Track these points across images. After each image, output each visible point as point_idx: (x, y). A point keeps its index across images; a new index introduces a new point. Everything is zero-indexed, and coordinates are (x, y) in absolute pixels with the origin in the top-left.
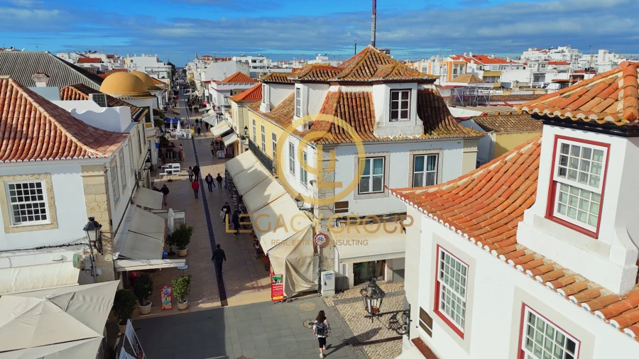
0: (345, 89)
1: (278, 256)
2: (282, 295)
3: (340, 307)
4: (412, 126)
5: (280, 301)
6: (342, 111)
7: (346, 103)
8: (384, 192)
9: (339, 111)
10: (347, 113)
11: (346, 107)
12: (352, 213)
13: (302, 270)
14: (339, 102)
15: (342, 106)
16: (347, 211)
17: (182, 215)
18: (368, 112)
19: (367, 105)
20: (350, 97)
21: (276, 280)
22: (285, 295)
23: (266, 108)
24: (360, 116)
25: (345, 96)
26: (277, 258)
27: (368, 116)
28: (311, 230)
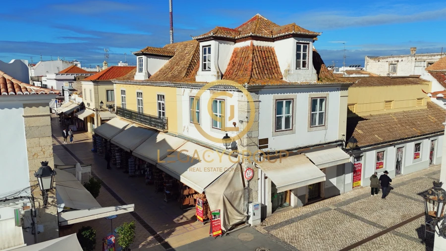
0: (256, 43)
1: (215, 192)
2: (221, 229)
4: (309, 75)
5: (218, 235)
6: (257, 61)
7: (258, 55)
8: (292, 129)
9: (254, 60)
10: (260, 63)
11: (259, 57)
12: (271, 149)
13: (235, 205)
14: (253, 54)
15: (256, 57)
16: (267, 147)
17: (88, 169)
18: (274, 63)
19: (273, 57)
20: (262, 50)
21: (215, 216)
22: (223, 229)
23: (145, 76)
24: (270, 66)
25: (257, 49)
26: (213, 195)
27: (275, 66)
28: (239, 166)
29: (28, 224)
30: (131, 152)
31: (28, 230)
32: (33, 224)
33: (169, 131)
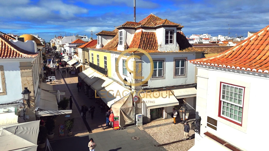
0: (144, 31)
2: (119, 126)
3: (146, 130)
4: (174, 47)
5: (117, 129)
6: (144, 40)
7: (145, 37)
8: (163, 77)
9: (142, 40)
10: (146, 41)
11: (145, 38)
12: (149, 86)
13: (128, 114)
14: (142, 36)
15: (143, 38)
16: (147, 85)
17: (64, 94)
18: (154, 41)
19: (154, 38)
20: (147, 34)
21: (115, 119)
22: (120, 126)
23: (100, 46)
24: (151, 43)
25: (144, 34)
26: (115, 108)
27: (155, 42)
28: (131, 95)
29: (22, 114)
30: (90, 86)
31: (22, 117)
32: (24, 115)
33: (109, 76)
